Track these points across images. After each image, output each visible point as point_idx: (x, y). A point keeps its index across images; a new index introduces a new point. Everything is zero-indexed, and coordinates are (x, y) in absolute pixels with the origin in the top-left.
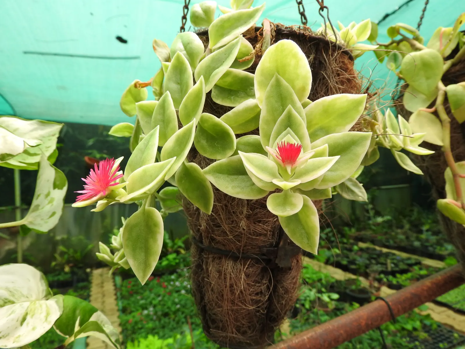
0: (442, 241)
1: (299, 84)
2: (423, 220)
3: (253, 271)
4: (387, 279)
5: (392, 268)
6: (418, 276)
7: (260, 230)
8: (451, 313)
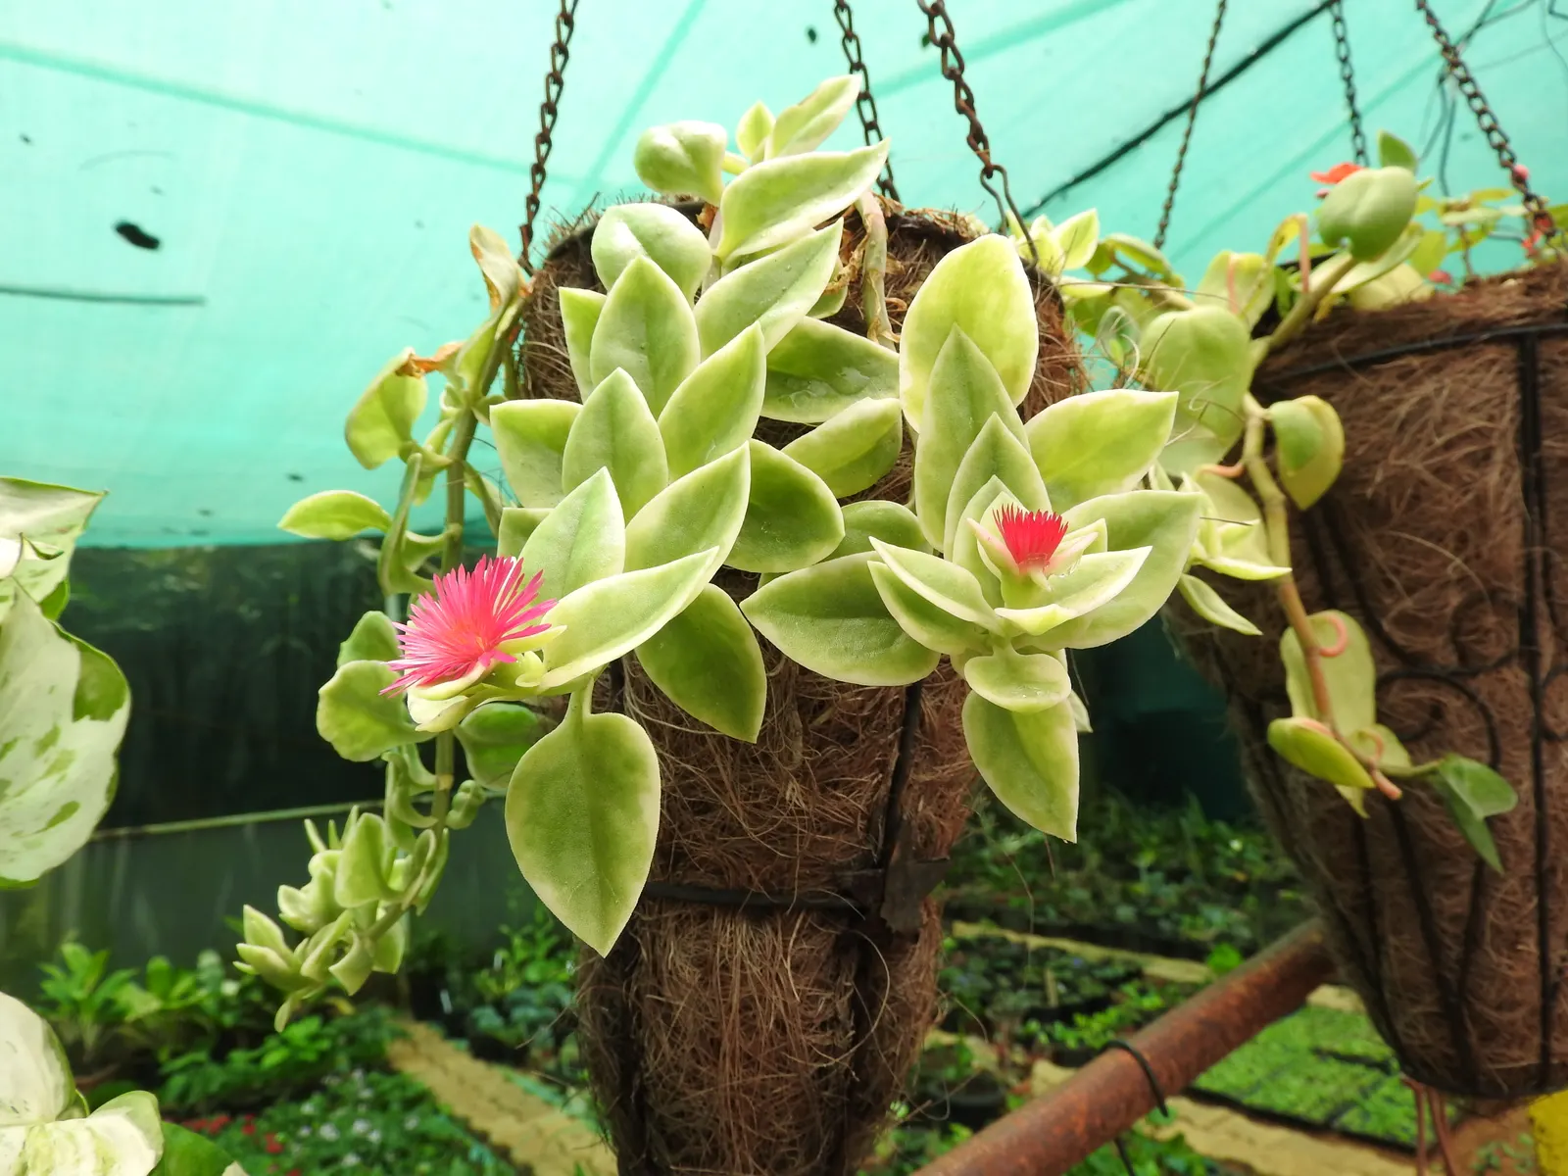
0: (1194, 899)
1: (1004, 358)
2: (1136, 838)
3: (812, 950)
4: (1050, 1036)
5: (1060, 996)
6: (1137, 1017)
7: (838, 815)
8: (1239, 1122)
